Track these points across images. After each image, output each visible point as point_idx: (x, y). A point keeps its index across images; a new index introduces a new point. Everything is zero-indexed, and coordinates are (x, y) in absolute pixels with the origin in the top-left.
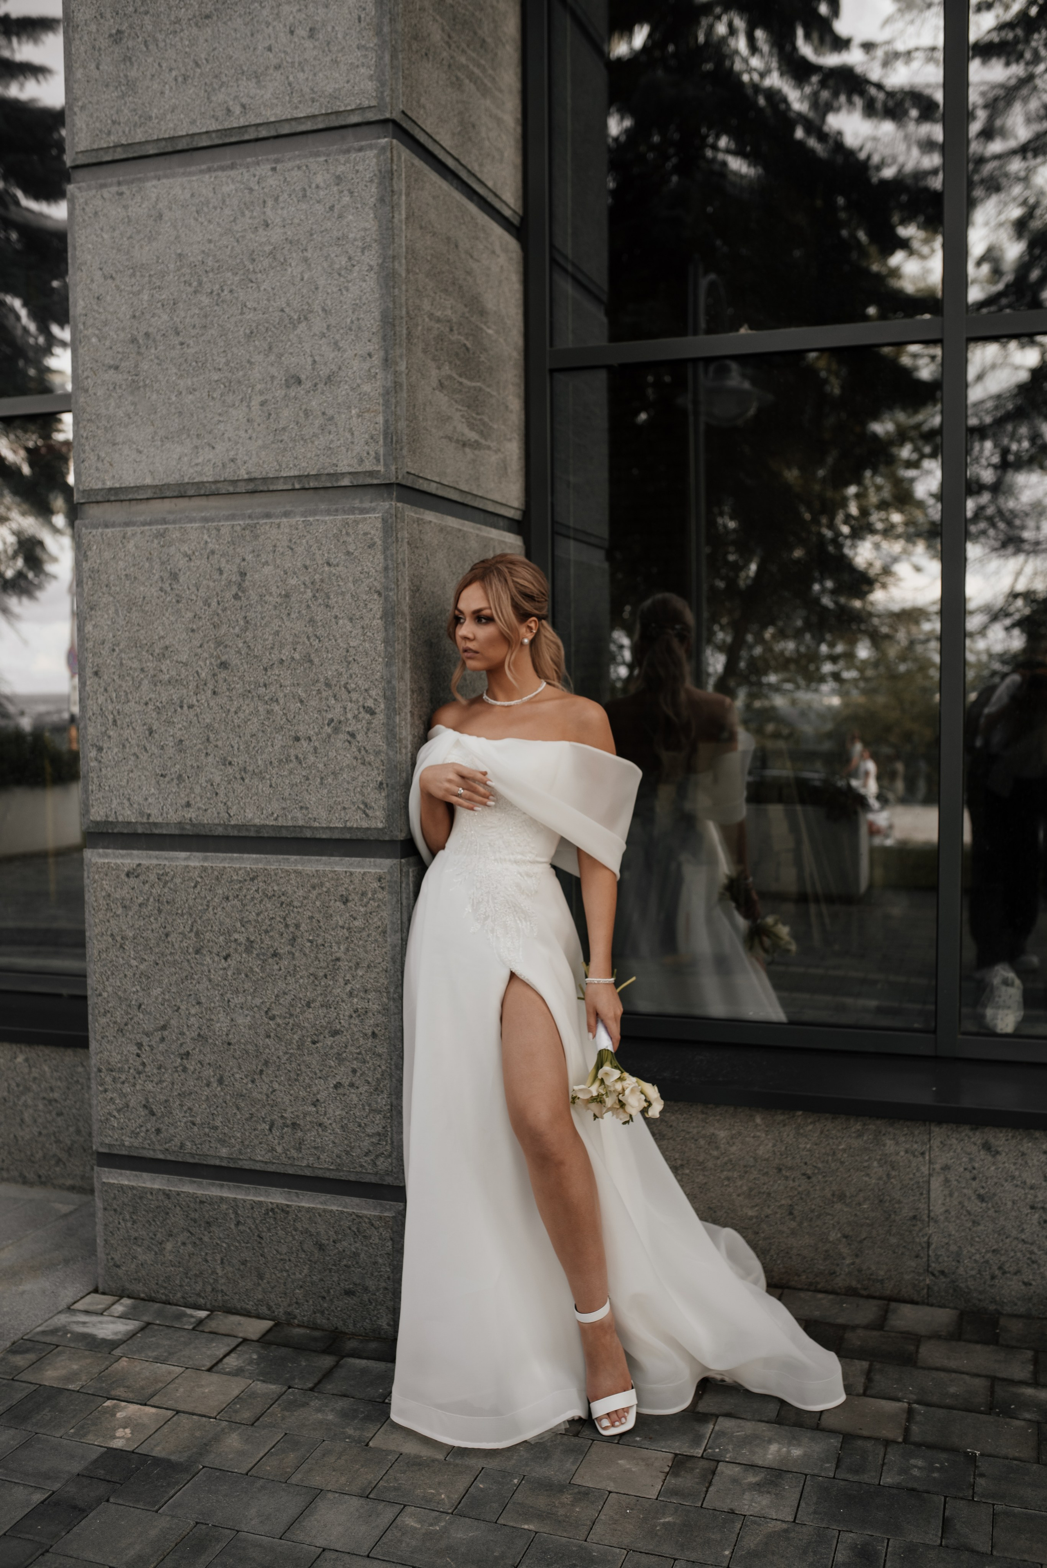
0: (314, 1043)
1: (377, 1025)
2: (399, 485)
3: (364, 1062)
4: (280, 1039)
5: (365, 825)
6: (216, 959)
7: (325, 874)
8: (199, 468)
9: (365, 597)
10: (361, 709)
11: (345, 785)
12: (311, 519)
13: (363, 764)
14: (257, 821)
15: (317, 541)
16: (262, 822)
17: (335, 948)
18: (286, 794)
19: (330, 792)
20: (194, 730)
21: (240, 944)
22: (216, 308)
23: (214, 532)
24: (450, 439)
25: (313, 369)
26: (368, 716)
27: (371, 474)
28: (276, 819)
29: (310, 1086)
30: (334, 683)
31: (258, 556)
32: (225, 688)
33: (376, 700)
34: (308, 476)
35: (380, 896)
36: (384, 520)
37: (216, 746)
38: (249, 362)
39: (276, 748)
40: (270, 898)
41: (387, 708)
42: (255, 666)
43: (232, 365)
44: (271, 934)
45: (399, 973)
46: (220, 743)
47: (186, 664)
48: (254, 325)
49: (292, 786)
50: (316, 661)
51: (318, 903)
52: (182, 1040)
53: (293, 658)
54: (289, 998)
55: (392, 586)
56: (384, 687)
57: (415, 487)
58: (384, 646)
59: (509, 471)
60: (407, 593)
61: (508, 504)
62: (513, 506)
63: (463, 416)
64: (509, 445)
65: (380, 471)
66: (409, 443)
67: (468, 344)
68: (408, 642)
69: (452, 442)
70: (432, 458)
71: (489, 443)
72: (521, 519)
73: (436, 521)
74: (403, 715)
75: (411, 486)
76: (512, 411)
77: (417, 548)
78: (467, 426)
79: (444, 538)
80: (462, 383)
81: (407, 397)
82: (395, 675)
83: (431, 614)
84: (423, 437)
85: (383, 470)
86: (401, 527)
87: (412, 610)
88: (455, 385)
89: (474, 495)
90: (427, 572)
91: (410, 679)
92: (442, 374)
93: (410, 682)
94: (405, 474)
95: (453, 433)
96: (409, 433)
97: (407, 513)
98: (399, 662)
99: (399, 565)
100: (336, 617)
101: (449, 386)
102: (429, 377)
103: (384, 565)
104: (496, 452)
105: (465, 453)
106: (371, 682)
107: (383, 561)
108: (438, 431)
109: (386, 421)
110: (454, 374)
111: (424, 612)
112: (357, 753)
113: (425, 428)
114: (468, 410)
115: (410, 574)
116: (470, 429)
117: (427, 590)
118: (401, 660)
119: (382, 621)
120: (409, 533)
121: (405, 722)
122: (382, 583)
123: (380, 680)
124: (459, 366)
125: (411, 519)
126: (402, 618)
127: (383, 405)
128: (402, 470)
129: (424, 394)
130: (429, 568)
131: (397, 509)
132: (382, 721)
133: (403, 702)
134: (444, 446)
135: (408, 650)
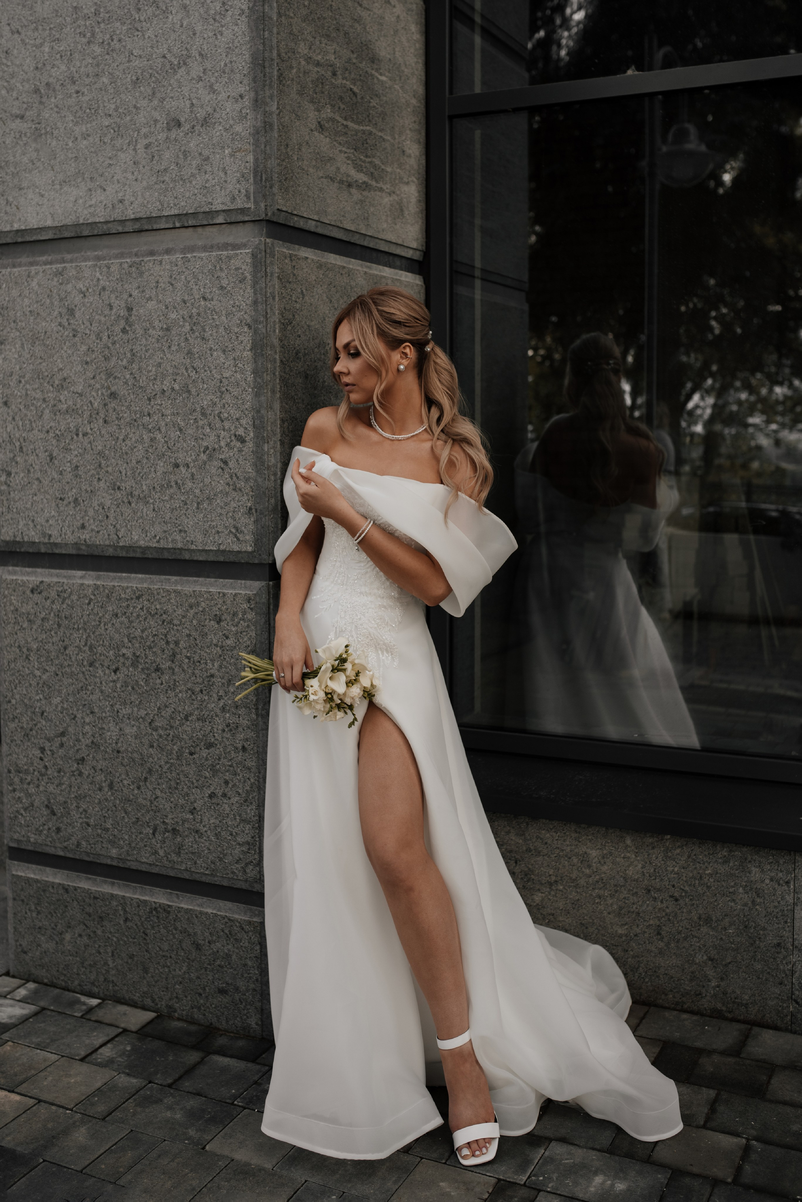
0: (191, 754)
1: (247, 740)
2: (268, 221)
3: (235, 774)
4: (162, 749)
5: (236, 548)
6: (107, 671)
7: (201, 595)
8: (92, 210)
9: (236, 330)
10: (233, 438)
11: (219, 510)
12: (189, 256)
13: (235, 490)
14: (142, 543)
15: (195, 277)
16: (147, 544)
17: (210, 665)
18: (167, 518)
19: (205, 516)
20: (88, 457)
21: (127, 659)
22: (107, 57)
23: (105, 269)
24: (332, 179)
25: (191, 112)
26: (238, 444)
27: (242, 211)
28: (158, 542)
29: (188, 795)
30: (208, 412)
31: (143, 291)
32: (114, 417)
33: (246, 429)
34: (186, 214)
35: (249, 617)
36: (254, 256)
37: (107, 472)
38: (135, 107)
39: (158, 474)
40: (153, 616)
41: (256, 437)
42: (140, 396)
43: (120, 110)
44: (154, 650)
45: (267, 691)
46: (110, 469)
47: (81, 395)
48: (140, 71)
49: (172, 510)
50: (193, 391)
51: (195, 622)
52: (78, 747)
53: (173, 389)
54: (169, 710)
55: (262, 319)
56: (253, 416)
57: (289, 224)
58: (254, 377)
59: (406, 213)
60: (277, 326)
61: (405, 244)
62: (411, 246)
63: (348, 158)
64: (405, 188)
65: (250, 208)
66: (280, 181)
67: (355, 89)
68: (277, 373)
69: (334, 182)
70: (309, 197)
71: (381, 185)
72: (421, 259)
73: (314, 258)
74: (272, 443)
75: (283, 222)
76: (409, 156)
77: (290, 283)
78: (354, 168)
79: (323, 275)
80: (346, 126)
81: (278, 137)
82: (263, 405)
83: (306, 347)
84: (298, 176)
85: (253, 207)
86: (270, 262)
87: (282, 343)
88: (338, 127)
89: (361, 234)
90: (302, 306)
91: (280, 409)
92: (322, 116)
93: (280, 412)
94: (276, 211)
95: (336, 174)
96: (280, 171)
97: (278, 249)
98: (267, 392)
99: (268, 299)
100: (211, 349)
101: (330, 127)
102: (306, 119)
103: (254, 299)
104: (390, 194)
105: (351, 193)
106: (242, 411)
107: (253, 295)
108: (317, 171)
109: (256, 160)
110: (338, 117)
111: (297, 345)
112: (229, 479)
113: (300, 167)
114: (355, 153)
115: (280, 307)
116: (358, 171)
117: (302, 324)
118: (270, 390)
119: (252, 352)
120: (280, 268)
121: (275, 450)
122: (251, 317)
123: (250, 409)
124: (344, 109)
125: (281, 255)
126: (271, 350)
127: (253, 144)
128: (273, 207)
129: (299, 135)
130: (305, 303)
131: (267, 245)
132: (251, 450)
133: (271, 431)
134: (324, 186)
135: (278, 381)
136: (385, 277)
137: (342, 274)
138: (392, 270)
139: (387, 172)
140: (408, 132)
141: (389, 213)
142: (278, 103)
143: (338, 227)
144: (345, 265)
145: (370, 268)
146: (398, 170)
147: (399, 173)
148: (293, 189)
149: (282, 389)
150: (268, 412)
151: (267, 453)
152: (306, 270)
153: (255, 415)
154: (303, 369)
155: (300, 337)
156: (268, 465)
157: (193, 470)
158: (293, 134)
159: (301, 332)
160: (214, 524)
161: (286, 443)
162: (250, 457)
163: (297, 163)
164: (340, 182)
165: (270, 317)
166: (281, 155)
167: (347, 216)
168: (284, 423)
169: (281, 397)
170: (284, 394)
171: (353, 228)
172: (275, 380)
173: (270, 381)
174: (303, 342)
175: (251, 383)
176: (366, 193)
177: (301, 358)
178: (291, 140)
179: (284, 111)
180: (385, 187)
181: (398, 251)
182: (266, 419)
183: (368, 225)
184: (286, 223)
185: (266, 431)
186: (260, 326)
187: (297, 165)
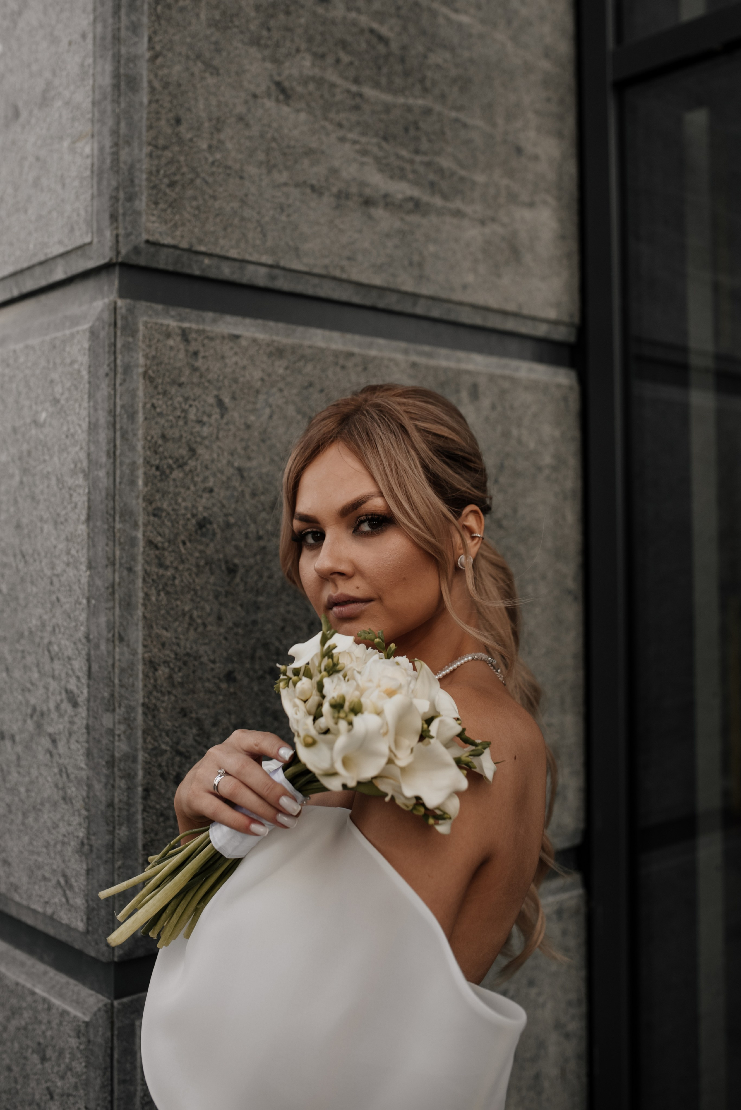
5: (66, 918)
9: (70, 481)
10: (64, 695)
11: (46, 835)
19: (30, 841)
24: (316, 189)
25: (30, 86)
26: (70, 709)
27: (82, 251)
30: (37, 640)
33: (78, 678)
34: (22, 272)
36: (93, 333)
41: (93, 696)
55: (104, 459)
56: (88, 655)
57: (187, 271)
58: (90, 576)
59: (528, 258)
60: (140, 472)
61: (525, 311)
63: (364, 153)
64: (527, 214)
65: (90, 243)
66: (154, 187)
67: (384, 30)
68: (139, 568)
69: (321, 194)
70: (243, 219)
71: (457, 204)
73: (260, 336)
74: (121, 711)
75: (170, 268)
76: (536, 158)
77: (181, 385)
78: (381, 171)
79: (286, 368)
80: (360, 95)
81: (150, 102)
82: (105, 633)
83: (231, 511)
84: (210, 180)
85: (95, 240)
86: (123, 346)
87: (154, 505)
88: (334, 95)
89: (406, 293)
90: (219, 430)
91: (145, 639)
92: (286, 72)
93: (145, 646)
94: (143, 245)
95: (327, 180)
96: (154, 169)
97: (145, 318)
98: (114, 608)
99: (118, 419)
100: (41, 519)
101: (310, 94)
102: (237, 74)
103: (93, 420)
104: (483, 223)
105: (370, 217)
106: (75, 643)
107: (92, 411)
108: (269, 172)
109: (101, 149)
110: (332, 76)
111: (200, 509)
112: (58, 776)
113: (216, 164)
114: (384, 144)
115: (148, 435)
116: (392, 177)
117: (219, 465)
118: (120, 604)
119: (88, 526)
120: (150, 356)
121: (129, 725)
122: (89, 455)
123: (84, 641)
124: (351, 63)
125: (156, 330)
126: (123, 521)
127: (98, 121)
128: (133, 237)
129: (214, 102)
130: (227, 424)
131: (118, 311)
132: (85, 722)
133: (122, 686)
134: (291, 201)
135: (139, 583)
137: (343, 367)
138: (493, 360)
139: (474, 183)
140: (530, 115)
141: (480, 256)
142: (150, 39)
143: (334, 279)
144: (356, 350)
145: (430, 355)
146: (505, 181)
147: (507, 187)
148: (194, 203)
149: (153, 599)
150: (114, 648)
151: (111, 732)
152: (234, 359)
153: (92, 652)
154: (221, 556)
155: (211, 491)
156: (113, 756)
157: (19, 749)
158: (196, 99)
159: (215, 482)
160: (40, 859)
161: (162, 710)
162: (83, 738)
163: (208, 155)
164: (339, 195)
165: (121, 455)
166: (156, 138)
167: (360, 257)
168: (156, 670)
169: (148, 615)
170: (159, 609)
171: (377, 281)
172: (133, 582)
173: (119, 584)
174: (220, 502)
175: (86, 587)
176: (414, 219)
177: (214, 534)
178: (189, 110)
179: (170, 55)
180: (468, 209)
181: (510, 325)
182: (110, 662)
183: (421, 277)
184: (179, 269)
185: (108, 686)
186: (102, 474)
187: (206, 159)
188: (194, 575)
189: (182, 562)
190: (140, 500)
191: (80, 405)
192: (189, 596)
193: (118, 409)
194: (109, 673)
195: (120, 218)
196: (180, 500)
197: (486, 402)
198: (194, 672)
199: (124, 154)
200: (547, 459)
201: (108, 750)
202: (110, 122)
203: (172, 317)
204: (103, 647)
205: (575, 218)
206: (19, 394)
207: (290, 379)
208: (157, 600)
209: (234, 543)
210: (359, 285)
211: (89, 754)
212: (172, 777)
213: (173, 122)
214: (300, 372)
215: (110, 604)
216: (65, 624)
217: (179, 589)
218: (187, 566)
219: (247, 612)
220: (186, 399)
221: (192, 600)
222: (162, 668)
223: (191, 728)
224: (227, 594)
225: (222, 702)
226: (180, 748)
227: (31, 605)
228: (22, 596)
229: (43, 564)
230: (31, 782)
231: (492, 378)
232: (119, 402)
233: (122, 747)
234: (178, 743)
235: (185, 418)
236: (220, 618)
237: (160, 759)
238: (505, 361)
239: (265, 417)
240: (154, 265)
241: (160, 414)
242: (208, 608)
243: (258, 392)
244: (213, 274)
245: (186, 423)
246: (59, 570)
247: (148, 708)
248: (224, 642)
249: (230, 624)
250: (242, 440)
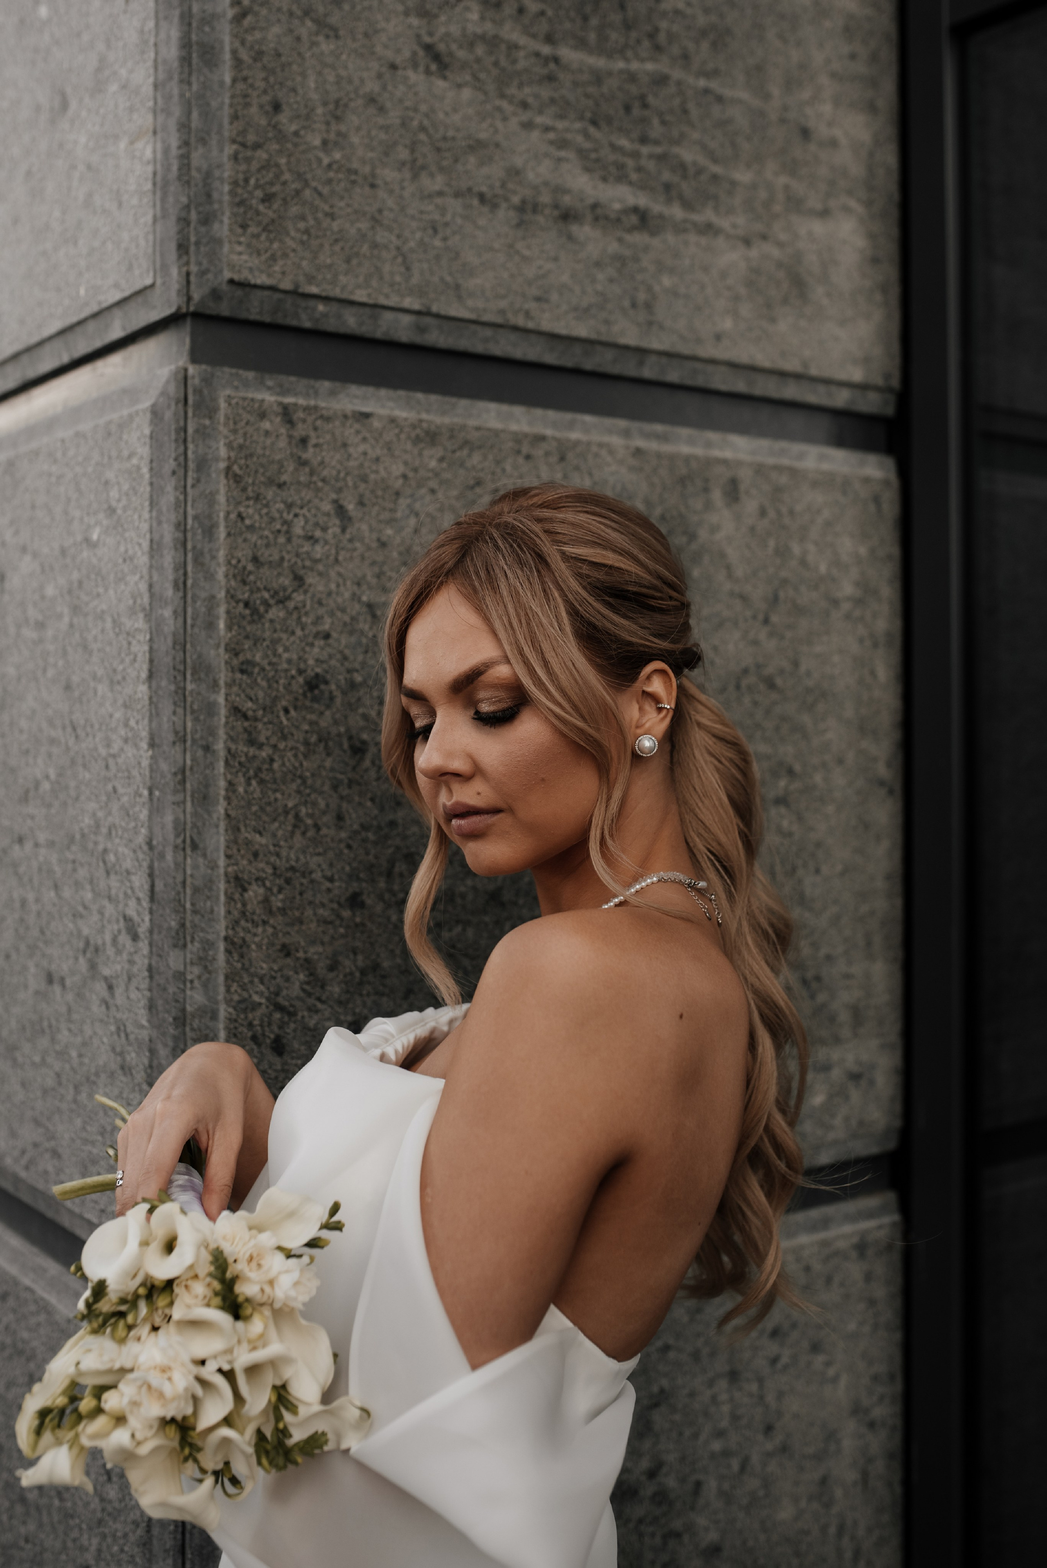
2: (197, 316)
9: (128, 624)
10: (122, 923)
13: (122, 1068)
24: (485, 199)
26: (129, 943)
30: (90, 846)
33: (138, 899)
34: (71, 328)
36: (155, 413)
41: (157, 925)
50: (72, 786)
55: (170, 592)
56: (151, 867)
57: (294, 323)
58: (152, 757)
59: (819, 292)
60: (222, 610)
61: (814, 371)
62: (841, 375)
63: (562, 144)
64: (818, 227)
65: (152, 286)
66: (241, 203)
68: (220, 746)
69: (495, 206)
70: (375, 246)
71: (708, 215)
72: (890, 411)
73: (401, 414)
74: (194, 947)
75: (267, 319)
76: (833, 143)
77: (281, 486)
78: (587, 169)
79: (441, 460)
80: (556, 60)
81: (234, 81)
82: (171, 837)
83: (357, 666)
84: (325, 190)
85: (159, 282)
86: (197, 431)
87: (241, 657)
88: (514, 62)
89: (626, 348)
90: (338, 549)
91: (228, 847)
92: (442, 30)
93: (228, 857)
94: (225, 287)
95: (503, 185)
96: (241, 176)
97: (228, 392)
98: (184, 802)
99: (189, 535)
100: (95, 677)
101: (478, 60)
102: (366, 35)
103: (156, 537)
104: (747, 242)
105: (570, 237)
106: (135, 851)
107: (155, 524)
108: (415, 177)
109: (166, 151)
110: (511, 33)
111: (311, 662)
112: (115, 1037)
113: (335, 167)
114: (592, 130)
115: (233, 557)
116: (604, 179)
117: (340, 600)
118: (192, 796)
119: (150, 687)
120: (235, 445)
121: (206, 967)
122: (151, 586)
123: (145, 848)
124: (542, 13)
125: (244, 408)
126: (197, 680)
127: (162, 110)
128: (210, 276)
129: (331, 78)
130: (351, 540)
131: (190, 382)
132: (146, 961)
133: (195, 912)
134: (448, 217)
135: (221, 766)
136: (725, 462)
138: (764, 443)
139: (733, 184)
140: (824, 80)
141: (742, 291)
143: (515, 329)
144: (549, 432)
145: (663, 438)
146: (783, 180)
147: (787, 187)
148: (302, 225)
149: (241, 790)
150: (185, 858)
151: (180, 976)
152: (362, 448)
153: (156, 864)
154: (342, 729)
155: (327, 636)
156: (184, 1010)
157: (70, 997)
158: (304, 75)
159: (332, 623)
160: (95, 1151)
161: (253, 947)
162: (144, 985)
163: (321, 155)
164: (521, 208)
165: (193, 586)
166: (243, 132)
167: (554, 297)
168: (245, 890)
169: (233, 813)
170: (249, 804)
171: (582, 331)
172: (211, 766)
173: (191, 769)
174: (341, 652)
175: (147, 773)
176: (639, 238)
177: (332, 698)
178: (294, 90)
179: (264, 12)
180: (724, 223)
181: (791, 391)
182: (180, 878)
183: (650, 324)
184: (280, 319)
185: (177, 912)
186: (167, 613)
187: (320, 161)
188: (301, 757)
189: (284, 737)
190: (222, 650)
191: (140, 517)
192: (294, 786)
193: (190, 521)
194: (178, 893)
195: (192, 248)
196: (280, 650)
197: (750, 506)
198: (301, 894)
199: (197, 158)
200: (847, 589)
201: (177, 1001)
202: (177, 111)
203: (269, 388)
204: (169, 857)
205: (895, 232)
206: (69, 500)
207: (447, 475)
208: (246, 792)
209: (361, 711)
210: (554, 337)
211: (151, 1007)
212: (268, 1041)
213: (268, 108)
214: (462, 465)
215: (179, 797)
216: (123, 824)
217: (278, 775)
218: (291, 743)
219: (382, 809)
220: (290, 506)
221: (299, 792)
222: (254, 887)
223: (297, 973)
224: (351, 783)
225: (343, 936)
226: (280, 1000)
227: (82, 798)
228: (73, 784)
229: (97, 739)
230: (84, 1044)
231: (760, 470)
232: (190, 512)
233: (196, 998)
234: (277, 994)
235: (287, 532)
236: (340, 818)
237: (250, 1016)
238: (783, 444)
239: (409, 530)
240: (243, 315)
241: (251, 528)
242: (322, 804)
243: (398, 494)
244: (331, 325)
245: (289, 540)
246: (115, 748)
247: (233, 943)
248: (346, 851)
249: (356, 827)
250: (374, 563)
